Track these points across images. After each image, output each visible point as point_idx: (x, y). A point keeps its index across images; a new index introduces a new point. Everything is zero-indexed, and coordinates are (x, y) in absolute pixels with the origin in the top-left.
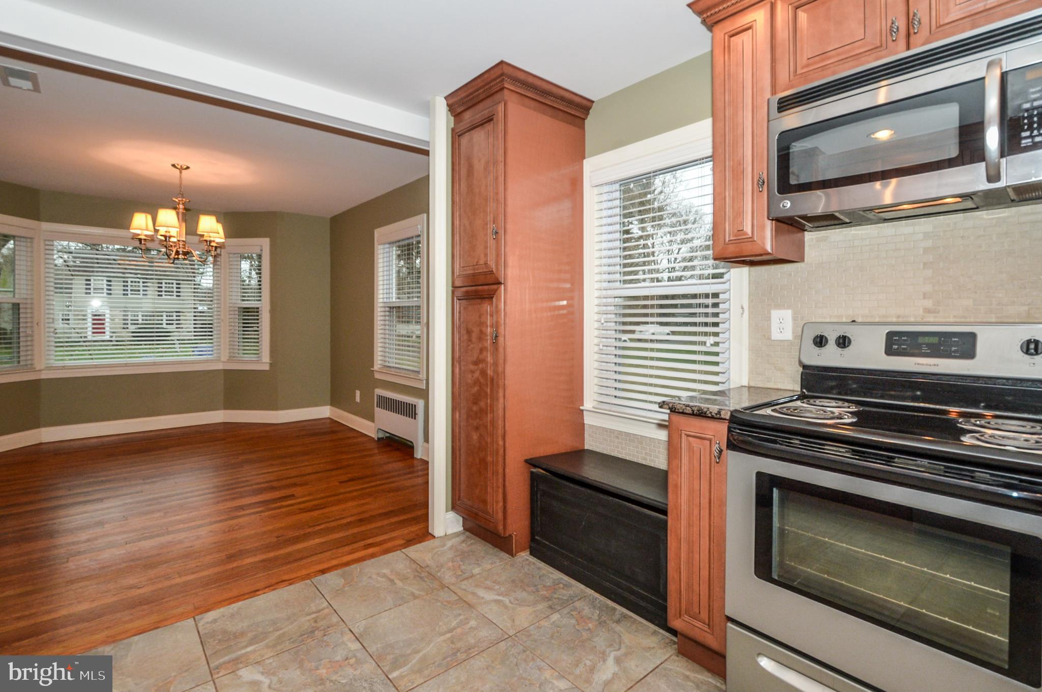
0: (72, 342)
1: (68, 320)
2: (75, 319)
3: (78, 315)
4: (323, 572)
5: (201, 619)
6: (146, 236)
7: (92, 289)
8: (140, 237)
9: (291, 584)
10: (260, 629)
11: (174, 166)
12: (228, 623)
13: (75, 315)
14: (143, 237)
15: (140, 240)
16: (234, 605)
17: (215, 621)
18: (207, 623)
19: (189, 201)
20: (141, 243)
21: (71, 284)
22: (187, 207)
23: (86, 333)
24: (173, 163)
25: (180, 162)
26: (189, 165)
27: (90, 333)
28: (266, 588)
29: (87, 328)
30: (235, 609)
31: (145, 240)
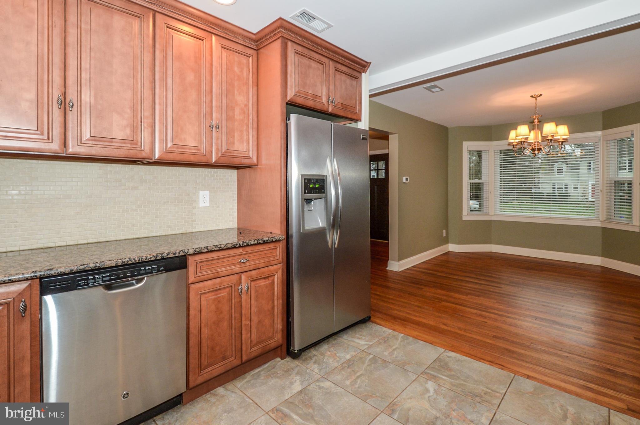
0: (579, 201)
1: (577, 188)
2: (581, 188)
3: (583, 185)
4: (528, 377)
5: (447, 352)
6: (517, 142)
7: (592, 169)
8: (513, 144)
9: (502, 369)
10: (459, 375)
11: (532, 96)
12: (453, 361)
13: (581, 185)
14: (515, 144)
15: (514, 145)
16: (465, 357)
17: (449, 357)
18: (447, 355)
19: (542, 116)
20: (514, 147)
21: (579, 166)
22: (540, 120)
23: (588, 196)
24: (531, 95)
25: (536, 93)
26: (541, 94)
27: (590, 196)
28: (488, 361)
29: (588, 193)
30: (463, 359)
31: (516, 145)
